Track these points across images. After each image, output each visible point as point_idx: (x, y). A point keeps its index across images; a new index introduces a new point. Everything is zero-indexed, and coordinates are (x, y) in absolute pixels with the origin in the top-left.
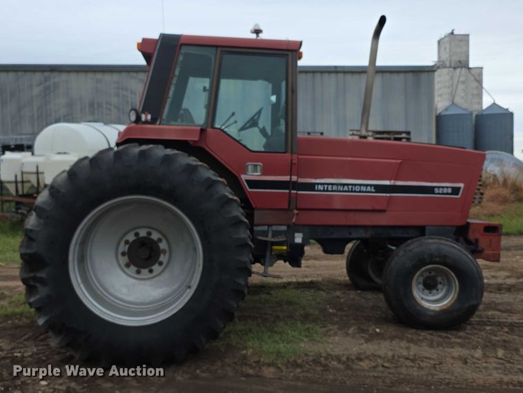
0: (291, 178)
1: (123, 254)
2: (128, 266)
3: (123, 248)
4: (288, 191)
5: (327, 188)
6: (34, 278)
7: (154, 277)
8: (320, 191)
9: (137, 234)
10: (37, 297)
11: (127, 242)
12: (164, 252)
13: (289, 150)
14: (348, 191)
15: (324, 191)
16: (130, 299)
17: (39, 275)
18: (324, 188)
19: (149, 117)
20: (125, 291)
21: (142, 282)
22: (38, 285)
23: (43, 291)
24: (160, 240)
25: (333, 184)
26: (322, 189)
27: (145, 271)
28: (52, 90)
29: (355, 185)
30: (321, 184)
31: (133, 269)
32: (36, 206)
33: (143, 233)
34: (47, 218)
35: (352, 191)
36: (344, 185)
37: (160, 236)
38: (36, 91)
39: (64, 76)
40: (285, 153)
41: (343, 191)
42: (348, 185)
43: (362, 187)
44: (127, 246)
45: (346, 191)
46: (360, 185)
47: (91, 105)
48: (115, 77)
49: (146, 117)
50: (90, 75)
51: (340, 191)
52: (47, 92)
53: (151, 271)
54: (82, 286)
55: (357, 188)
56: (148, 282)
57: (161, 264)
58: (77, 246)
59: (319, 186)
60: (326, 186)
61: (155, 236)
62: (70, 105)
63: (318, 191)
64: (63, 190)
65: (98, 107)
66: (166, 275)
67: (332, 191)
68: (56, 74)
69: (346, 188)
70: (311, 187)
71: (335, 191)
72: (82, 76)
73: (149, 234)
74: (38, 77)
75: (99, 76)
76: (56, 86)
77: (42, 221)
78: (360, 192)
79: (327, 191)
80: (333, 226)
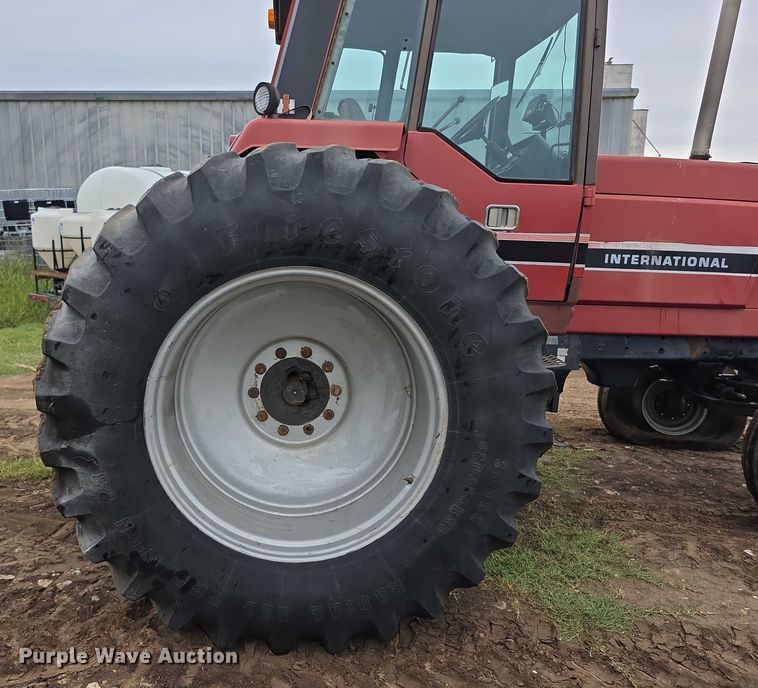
0: (577, 238)
1: (253, 393)
2: (261, 417)
3: (254, 380)
4: (569, 265)
5: (630, 259)
6: (69, 453)
7: (316, 443)
8: (615, 266)
9: (281, 353)
10: (78, 493)
11: (260, 368)
12: (337, 390)
13: (580, 177)
14: (673, 268)
15: (621, 266)
16: (270, 489)
17: (79, 446)
18: (622, 259)
19: (292, 105)
20: (257, 471)
21: (292, 452)
22: (77, 469)
23: (88, 484)
24: (329, 366)
25: (641, 253)
26: (618, 262)
27: (296, 430)
28: (99, 127)
29: (688, 254)
30: (617, 252)
31: (273, 423)
32: (69, 288)
33: (294, 351)
34: (94, 316)
35: (680, 268)
36: (664, 254)
37: (330, 358)
38: (79, 128)
39: (114, 108)
40: (570, 183)
41: (661, 267)
42: (672, 254)
43: (702, 259)
44: (261, 377)
45: (667, 267)
46: (698, 255)
47: (151, 149)
48: (182, 108)
49: (286, 105)
50: (149, 107)
51: (655, 267)
52: (93, 130)
53: (309, 430)
54: (173, 470)
55: (692, 262)
56: (303, 454)
57: (329, 415)
58: (163, 382)
59: (613, 256)
60: (626, 257)
61: (319, 357)
62: (123, 148)
63: (609, 265)
64: (127, 252)
65: (159, 151)
66: (341, 441)
67: (639, 267)
68: (102, 105)
69: (668, 261)
70: (596, 258)
71: (644, 267)
72: (138, 107)
73: (307, 352)
74: (80, 109)
75: (160, 107)
76: (104, 121)
77: (82, 324)
78: (697, 268)
79: (629, 266)
80: (628, 336)
